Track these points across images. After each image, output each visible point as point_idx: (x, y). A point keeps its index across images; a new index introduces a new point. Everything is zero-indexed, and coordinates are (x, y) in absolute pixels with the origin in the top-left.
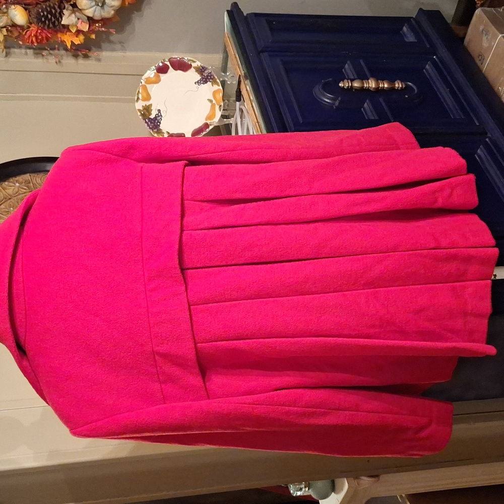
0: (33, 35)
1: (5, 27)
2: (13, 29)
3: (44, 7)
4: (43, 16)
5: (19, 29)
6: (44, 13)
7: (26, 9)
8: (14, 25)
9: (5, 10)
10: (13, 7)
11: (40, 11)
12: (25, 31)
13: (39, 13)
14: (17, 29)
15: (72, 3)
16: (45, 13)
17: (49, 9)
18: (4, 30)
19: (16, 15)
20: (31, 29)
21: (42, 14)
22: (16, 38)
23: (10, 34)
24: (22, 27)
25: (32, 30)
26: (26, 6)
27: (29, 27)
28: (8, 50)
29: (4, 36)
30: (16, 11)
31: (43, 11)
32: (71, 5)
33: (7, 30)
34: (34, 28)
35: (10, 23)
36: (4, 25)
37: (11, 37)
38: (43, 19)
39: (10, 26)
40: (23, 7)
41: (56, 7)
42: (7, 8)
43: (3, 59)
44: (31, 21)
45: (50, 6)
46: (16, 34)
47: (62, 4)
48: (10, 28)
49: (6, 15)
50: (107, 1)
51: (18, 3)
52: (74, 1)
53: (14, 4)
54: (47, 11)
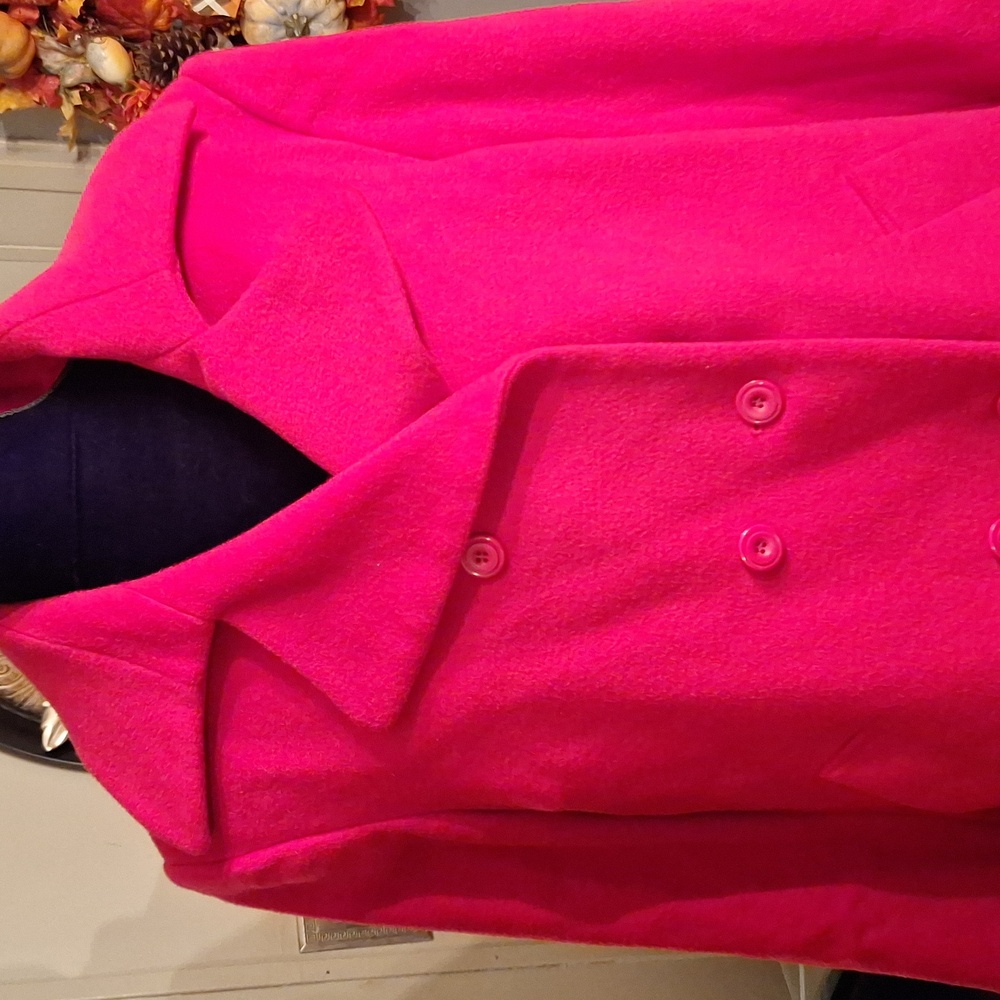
0: (140, 105)
1: (76, 87)
2: (98, 95)
3: (169, 39)
4: (165, 60)
5: (108, 92)
6: (167, 54)
7: (128, 49)
8: (99, 84)
9: (80, 49)
10: (97, 39)
11: (160, 47)
12: (124, 96)
13: (155, 54)
14: (106, 96)
15: (233, 33)
16: (171, 53)
17: (179, 45)
18: (76, 93)
19: (105, 58)
20: (136, 91)
21: (163, 54)
22: (106, 116)
23: (88, 105)
24: (115, 88)
25: (140, 93)
26: (130, 44)
27: (132, 88)
28: (83, 148)
29: (77, 107)
30: (103, 49)
31: (163, 49)
32: (231, 38)
33: (83, 95)
34: (142, 90)
35: (90, 78)
36: (76, 83)
37: (91, 113)
38: (165, 66)
39: (89, 84)
40: (120, 42)
41: (197, 41)
42: (83, 43)
43: (70, 166)
44: (138, 74)
45: (182, 39)
46: (102, 106)
47: (211, 36)
48: (88, 89)
49: (81, 60)
50: (313, 26)
51: (110, 34)
52: (238, 29)
53: (99, 34)
54: (174, 49)
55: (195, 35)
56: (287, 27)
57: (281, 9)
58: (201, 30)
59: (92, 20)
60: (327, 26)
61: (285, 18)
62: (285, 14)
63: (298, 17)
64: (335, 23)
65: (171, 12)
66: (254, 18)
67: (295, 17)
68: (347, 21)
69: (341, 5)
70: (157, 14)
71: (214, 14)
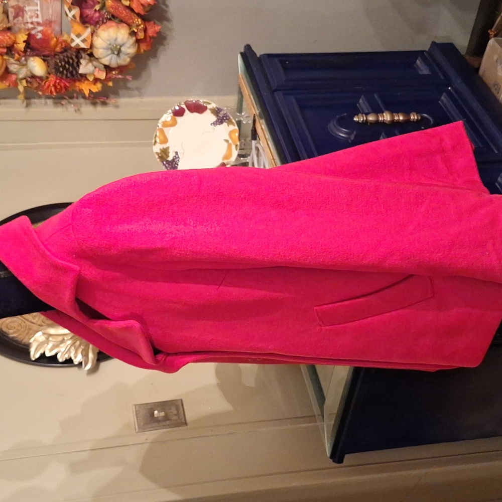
0: (51, 85)
1: (25, 79)
2: (33, 80)
3: (62, 57)
4: (62, 66)
5: (38, 80)
6: (61, 63)
7: (44, 60)
8: (33, 77)
9: (24, 63)
10: (32, 59)
11: (58, 61)
12: (44, 82)
13: (56, 64)
14: (36, 81)
15: (89, 52)
16: (63, 63)
17: (66, 59)
18: (24, 82)
19: (36, 67)
20: (49, 79)
21: (60, 64)
22: (37, 88)
23: (29, 85)
24: (41, 78)
25: (51, 80)
26: (45, 58)
27: (47, 78)
28: (28, 101)
29: (25, 87)
30: (35, 63)
31: (60, 62)
32: (88, 55)
33: (27, 82)
34: (52, 78)
35: (29, 75)
36: (24, 77)
37: (31, 88)
38: (61, 69)
39: (30, 78)
40: (41, 59)
41: (74, 57)
42: (26, 60)
43: (23, 110)
44: (50, 72)
45: (67, 57)
46: (36, 85)
47: (79, 54)
48: (29, 80)
49: (25, 67)
50: (123, 49)
51: (37, 55)
52: (91, 51)
53: (33, 56)
54: (65, 61)
55: (73, 55)
56: (111, 50)
57: (109, 42)
58: (75, 52)
59: (29, 50)
60: (129, 48)
61: (110, 46)
62: (110, 44)
63: (116, 46)
64: (132, 47)
65: (62, 45)
66: (97, 47)
67: (115, 46)
68: (137, 45)
69: (134, 38)
70: (56, 46)
71: (80, 47)
